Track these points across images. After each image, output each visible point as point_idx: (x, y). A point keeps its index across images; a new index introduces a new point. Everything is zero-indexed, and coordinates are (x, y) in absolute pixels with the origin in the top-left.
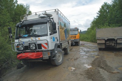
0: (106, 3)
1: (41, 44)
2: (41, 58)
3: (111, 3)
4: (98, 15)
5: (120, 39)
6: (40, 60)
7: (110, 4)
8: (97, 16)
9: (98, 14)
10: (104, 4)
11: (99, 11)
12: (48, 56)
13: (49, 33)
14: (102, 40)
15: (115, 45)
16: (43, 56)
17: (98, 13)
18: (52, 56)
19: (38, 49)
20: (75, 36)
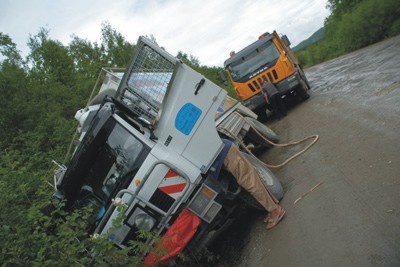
1: (158, 189)
2: (199, 228)
6: (203, 236)
12: (213, 202)
13: (145, 138)
16: (202, 216)
18: (225, 190)
19: (166, 214)
20: (270, 70)
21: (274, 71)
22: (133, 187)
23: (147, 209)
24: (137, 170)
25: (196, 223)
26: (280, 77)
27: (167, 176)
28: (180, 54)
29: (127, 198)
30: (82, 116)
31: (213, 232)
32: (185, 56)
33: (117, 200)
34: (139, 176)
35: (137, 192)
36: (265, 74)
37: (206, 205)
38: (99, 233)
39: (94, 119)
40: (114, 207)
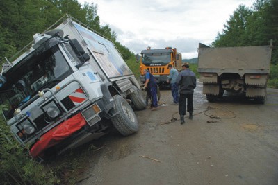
0: (243, 7)
1: (68, 97)
3: (252, 7)
4: (226, 29)
5: (252, 77)
7: (250, 8)
8: (224, 30)
9: (226, 26)
10: (239, 9)
11: (229, 20)
12: (97, 114)
14: (211, 75)
15: (240, 89)
16: (87, 121)
17: (226, 24)
18: (107, 112)
19: (67, 112)
20: (162, 67)
21: (163, 69)
22: (54, 89)
23: (58, 105)
24: (60, 81)
25: (83, 124)
26: (165, 73)
27: (77, 91)
28: (107, 27)
29: (48, 94)
30: (38, 37)
31: (90, 134)
32: (110, 30)
33: (42, 93)
34: (60, 85)
35: (56, 93)
36: (159, 67)
37: (92, 115)
38: (22, 110)
39: (45, 42)
40: (38, 97)
